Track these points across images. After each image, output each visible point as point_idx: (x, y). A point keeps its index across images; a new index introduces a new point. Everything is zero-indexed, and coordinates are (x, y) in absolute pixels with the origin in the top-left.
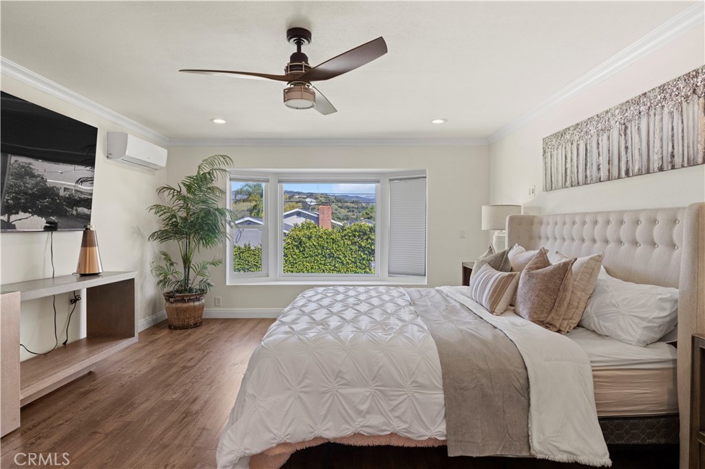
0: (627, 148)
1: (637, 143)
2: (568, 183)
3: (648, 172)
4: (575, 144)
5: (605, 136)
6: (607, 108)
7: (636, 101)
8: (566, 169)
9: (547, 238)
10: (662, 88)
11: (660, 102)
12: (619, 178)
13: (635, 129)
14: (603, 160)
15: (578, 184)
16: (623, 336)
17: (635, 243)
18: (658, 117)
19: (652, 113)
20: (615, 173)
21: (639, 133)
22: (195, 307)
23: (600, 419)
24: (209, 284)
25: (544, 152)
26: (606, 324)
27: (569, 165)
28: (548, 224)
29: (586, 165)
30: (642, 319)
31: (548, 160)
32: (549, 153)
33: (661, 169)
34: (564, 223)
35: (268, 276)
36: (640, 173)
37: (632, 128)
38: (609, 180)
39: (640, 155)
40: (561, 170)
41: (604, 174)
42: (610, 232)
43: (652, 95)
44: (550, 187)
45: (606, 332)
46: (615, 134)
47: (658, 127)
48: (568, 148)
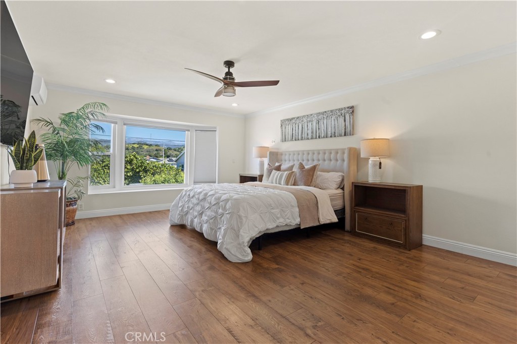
0: (319, 129)
1: (323, 127)
2: (294, 139)
3: (327, 137)
4: (297, 125)
5: (311, 123)
6: (311, 113)
7: (323, 113)
8: (293, 134)
9: (285, 161)
10: (332, 111)
11: (330, 115)
12: (316, 138)
13: (322, 123)
14: (310, 132)
15: (299, 140)
16: (331, 187)
17: (324, 160)
18: (330, 120)
19: (328, 118)
20: (314, 137)
21: (324, 124)
22: (73, 209)
23: (335, 211)
24: (83, 193)
25: (282, 126)
26: (325, 185)
27: (294, 132)
28: (286, 155)
29: (302, 133)
30: (335, 181)
31: (284, 129)
32: (284, 127)
33: (331, 137)
34: (294, 154)
35: (114, 188)
36: (324, 137)
37: (321, 122)
38: (312, 139)
39: (324, 131)
40: (290, 133)
41: (310, 136)
42: (315, 157)
43: (328, 113)
44: (284, 140)
45: (325, 188)
46: (314, 123)
47: (330, 123)
48: (294, 125)
